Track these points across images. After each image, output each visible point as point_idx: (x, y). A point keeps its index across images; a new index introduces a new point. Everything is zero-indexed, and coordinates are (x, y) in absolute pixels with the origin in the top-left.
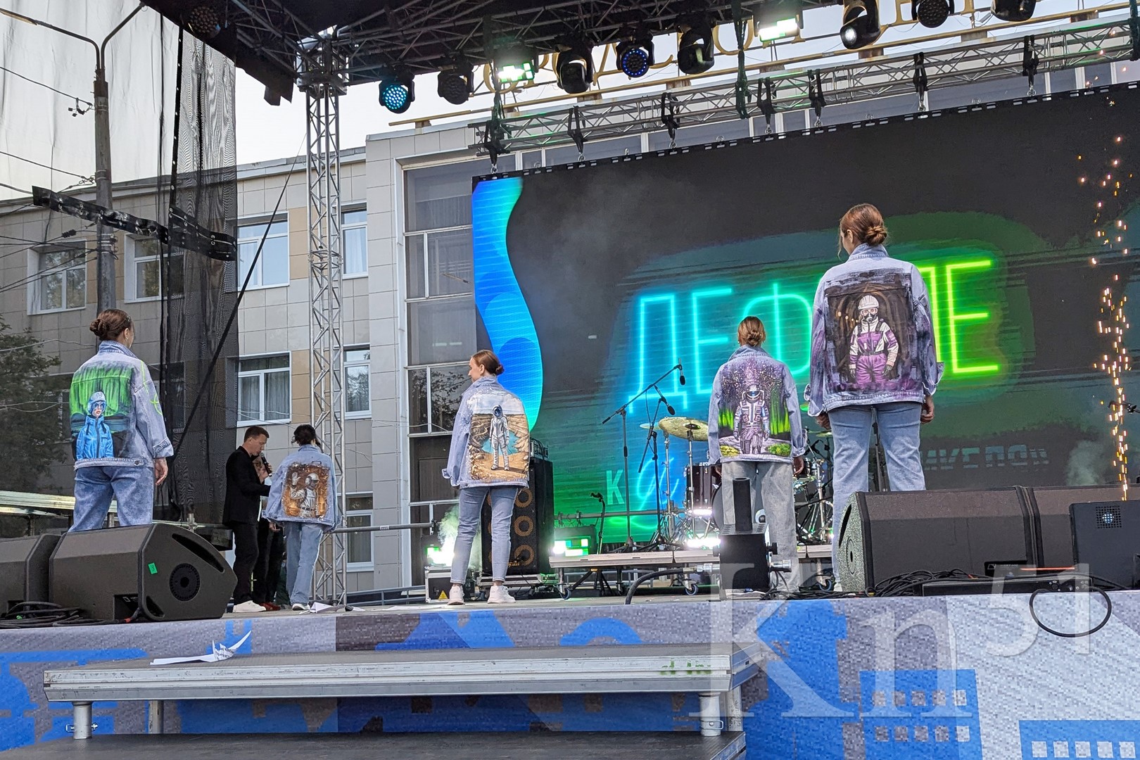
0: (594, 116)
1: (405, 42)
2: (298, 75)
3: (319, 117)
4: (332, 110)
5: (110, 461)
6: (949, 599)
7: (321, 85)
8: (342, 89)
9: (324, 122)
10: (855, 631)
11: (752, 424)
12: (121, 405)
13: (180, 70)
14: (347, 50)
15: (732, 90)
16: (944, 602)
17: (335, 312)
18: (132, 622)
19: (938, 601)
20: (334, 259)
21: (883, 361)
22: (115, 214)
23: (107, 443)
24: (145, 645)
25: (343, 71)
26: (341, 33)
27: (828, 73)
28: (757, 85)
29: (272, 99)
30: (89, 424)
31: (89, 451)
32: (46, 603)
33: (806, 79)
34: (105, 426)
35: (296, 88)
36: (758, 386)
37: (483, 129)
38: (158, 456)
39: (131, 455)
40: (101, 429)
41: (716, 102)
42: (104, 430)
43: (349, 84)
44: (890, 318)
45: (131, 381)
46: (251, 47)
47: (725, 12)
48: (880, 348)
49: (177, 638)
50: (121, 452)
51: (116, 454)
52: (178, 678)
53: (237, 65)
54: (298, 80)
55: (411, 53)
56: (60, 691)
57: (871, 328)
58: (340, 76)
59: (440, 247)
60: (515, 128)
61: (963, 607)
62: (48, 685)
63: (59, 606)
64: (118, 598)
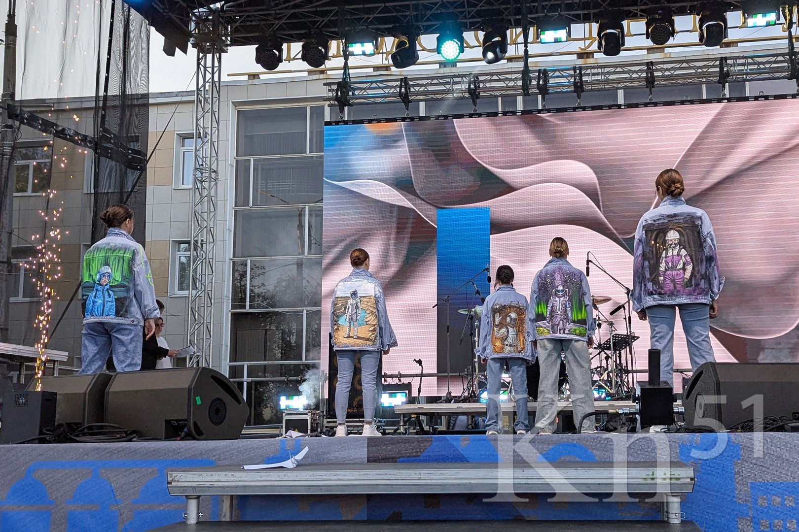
0: (418, 85)
1: (276, 18)
2: (190, 35)
3: (205, 67)
4: (216, 64)
5: (112, 319)
7: (208, 44)
8: (225, 48)
9: (211, 72)
11: (559, 312)
12: (124, 277)
13: (112, 24)
14: (231, 21)
15: (520, 76)
17: (212, 214)
18: (181, 440)
20: (213, 175)
21: (682, 275)
22: (64, 130)
23: (111, 305)
24: (214, 456)
25: (226, 35)
26: (227, 7)
27: (587, 69)
28: (537, 74)
29: (169, 50)
30: (97, 290)
31: (96, 311)
32: (107, 424)
33: (572, 72)
34: (110, 292)
35: (190, 45)
36: (563, 286)
37: (335, 87)
38: (149, 317)
39: (129, 316)
40: (107, 294)
41: (507, 82)
42: (109, 295)
43: (230, 45)
44: (687, 246)
45: (132, 260)
46: (161, 11)
47: (515, 20)
48: (680, 266)
49: (240, 451)
50: (121, 313)
51: (117, 314)
52: (278, 479)
53: (151, 24)
54: (192, 39)
55: (281, 28)
56: (181, 487)
57: (674, 252)
58: (224, 38)
59: (262, 169)
60: (358, 89)
62: (170, 483)
63: (121, 427)
64: (168, 422)
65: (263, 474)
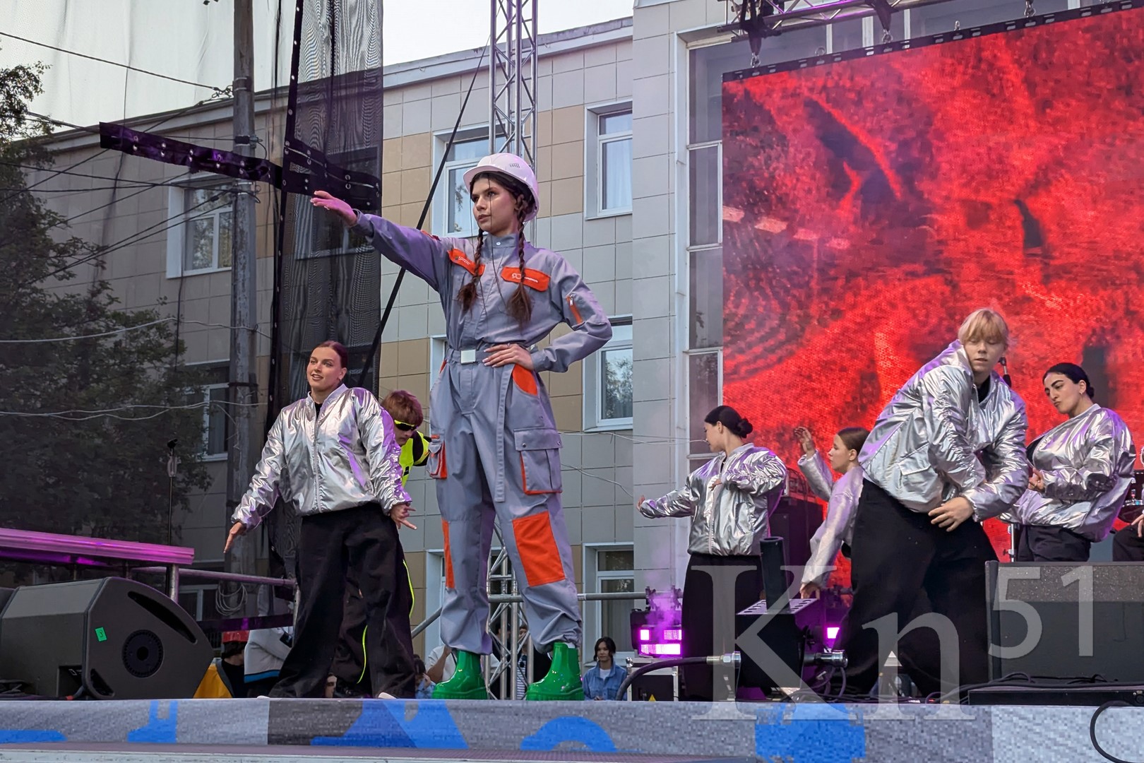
6: (996, 710)
10: (876, 747)
16: (989, 714)
19: (981, 712)
61: (1012, 721)
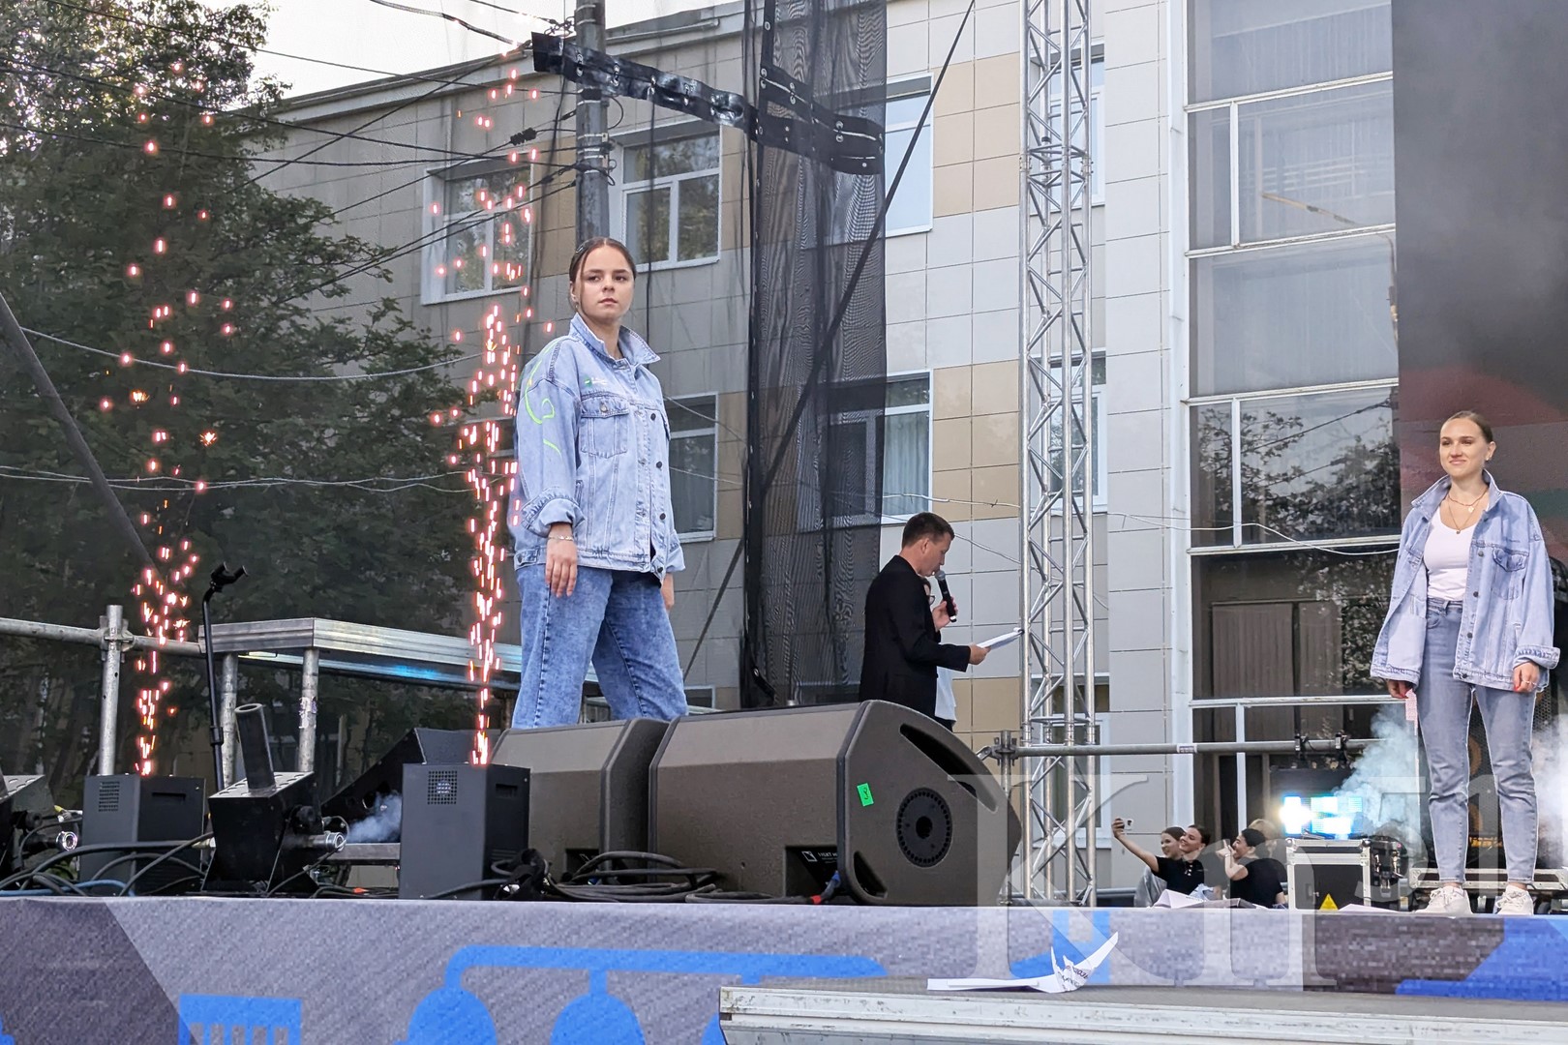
18: (827, 902)
24: (879, 950)
32: (643, 854)
49: (947, 940)
52: (999, 1019)
56: (754, 1030)
62: (728, 1016)
63: (679, 863)
64: (794, 852)
65: (959, 1004)
